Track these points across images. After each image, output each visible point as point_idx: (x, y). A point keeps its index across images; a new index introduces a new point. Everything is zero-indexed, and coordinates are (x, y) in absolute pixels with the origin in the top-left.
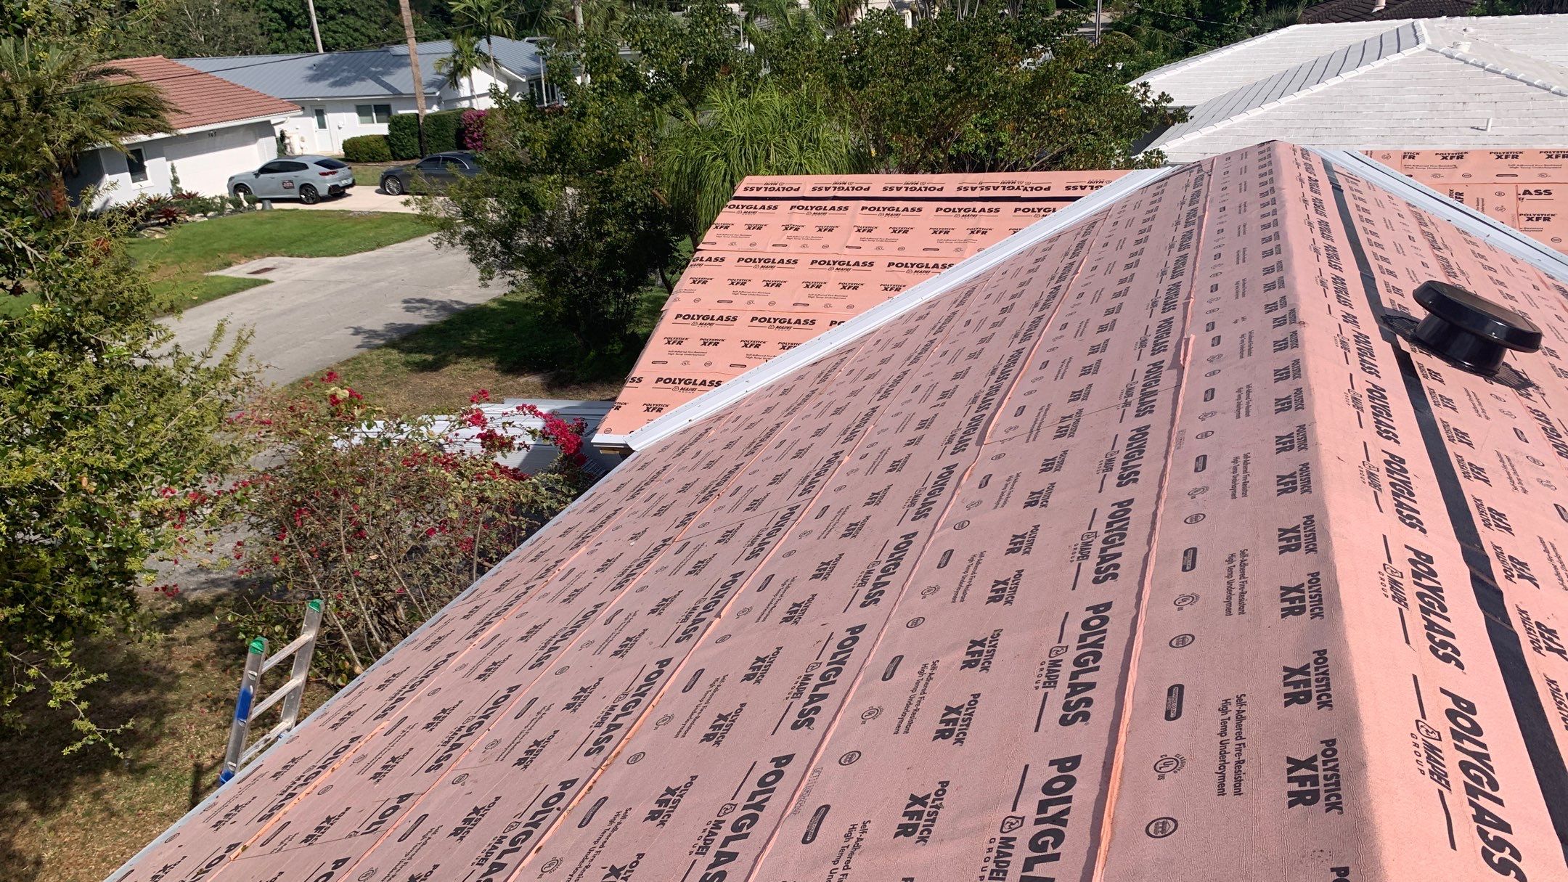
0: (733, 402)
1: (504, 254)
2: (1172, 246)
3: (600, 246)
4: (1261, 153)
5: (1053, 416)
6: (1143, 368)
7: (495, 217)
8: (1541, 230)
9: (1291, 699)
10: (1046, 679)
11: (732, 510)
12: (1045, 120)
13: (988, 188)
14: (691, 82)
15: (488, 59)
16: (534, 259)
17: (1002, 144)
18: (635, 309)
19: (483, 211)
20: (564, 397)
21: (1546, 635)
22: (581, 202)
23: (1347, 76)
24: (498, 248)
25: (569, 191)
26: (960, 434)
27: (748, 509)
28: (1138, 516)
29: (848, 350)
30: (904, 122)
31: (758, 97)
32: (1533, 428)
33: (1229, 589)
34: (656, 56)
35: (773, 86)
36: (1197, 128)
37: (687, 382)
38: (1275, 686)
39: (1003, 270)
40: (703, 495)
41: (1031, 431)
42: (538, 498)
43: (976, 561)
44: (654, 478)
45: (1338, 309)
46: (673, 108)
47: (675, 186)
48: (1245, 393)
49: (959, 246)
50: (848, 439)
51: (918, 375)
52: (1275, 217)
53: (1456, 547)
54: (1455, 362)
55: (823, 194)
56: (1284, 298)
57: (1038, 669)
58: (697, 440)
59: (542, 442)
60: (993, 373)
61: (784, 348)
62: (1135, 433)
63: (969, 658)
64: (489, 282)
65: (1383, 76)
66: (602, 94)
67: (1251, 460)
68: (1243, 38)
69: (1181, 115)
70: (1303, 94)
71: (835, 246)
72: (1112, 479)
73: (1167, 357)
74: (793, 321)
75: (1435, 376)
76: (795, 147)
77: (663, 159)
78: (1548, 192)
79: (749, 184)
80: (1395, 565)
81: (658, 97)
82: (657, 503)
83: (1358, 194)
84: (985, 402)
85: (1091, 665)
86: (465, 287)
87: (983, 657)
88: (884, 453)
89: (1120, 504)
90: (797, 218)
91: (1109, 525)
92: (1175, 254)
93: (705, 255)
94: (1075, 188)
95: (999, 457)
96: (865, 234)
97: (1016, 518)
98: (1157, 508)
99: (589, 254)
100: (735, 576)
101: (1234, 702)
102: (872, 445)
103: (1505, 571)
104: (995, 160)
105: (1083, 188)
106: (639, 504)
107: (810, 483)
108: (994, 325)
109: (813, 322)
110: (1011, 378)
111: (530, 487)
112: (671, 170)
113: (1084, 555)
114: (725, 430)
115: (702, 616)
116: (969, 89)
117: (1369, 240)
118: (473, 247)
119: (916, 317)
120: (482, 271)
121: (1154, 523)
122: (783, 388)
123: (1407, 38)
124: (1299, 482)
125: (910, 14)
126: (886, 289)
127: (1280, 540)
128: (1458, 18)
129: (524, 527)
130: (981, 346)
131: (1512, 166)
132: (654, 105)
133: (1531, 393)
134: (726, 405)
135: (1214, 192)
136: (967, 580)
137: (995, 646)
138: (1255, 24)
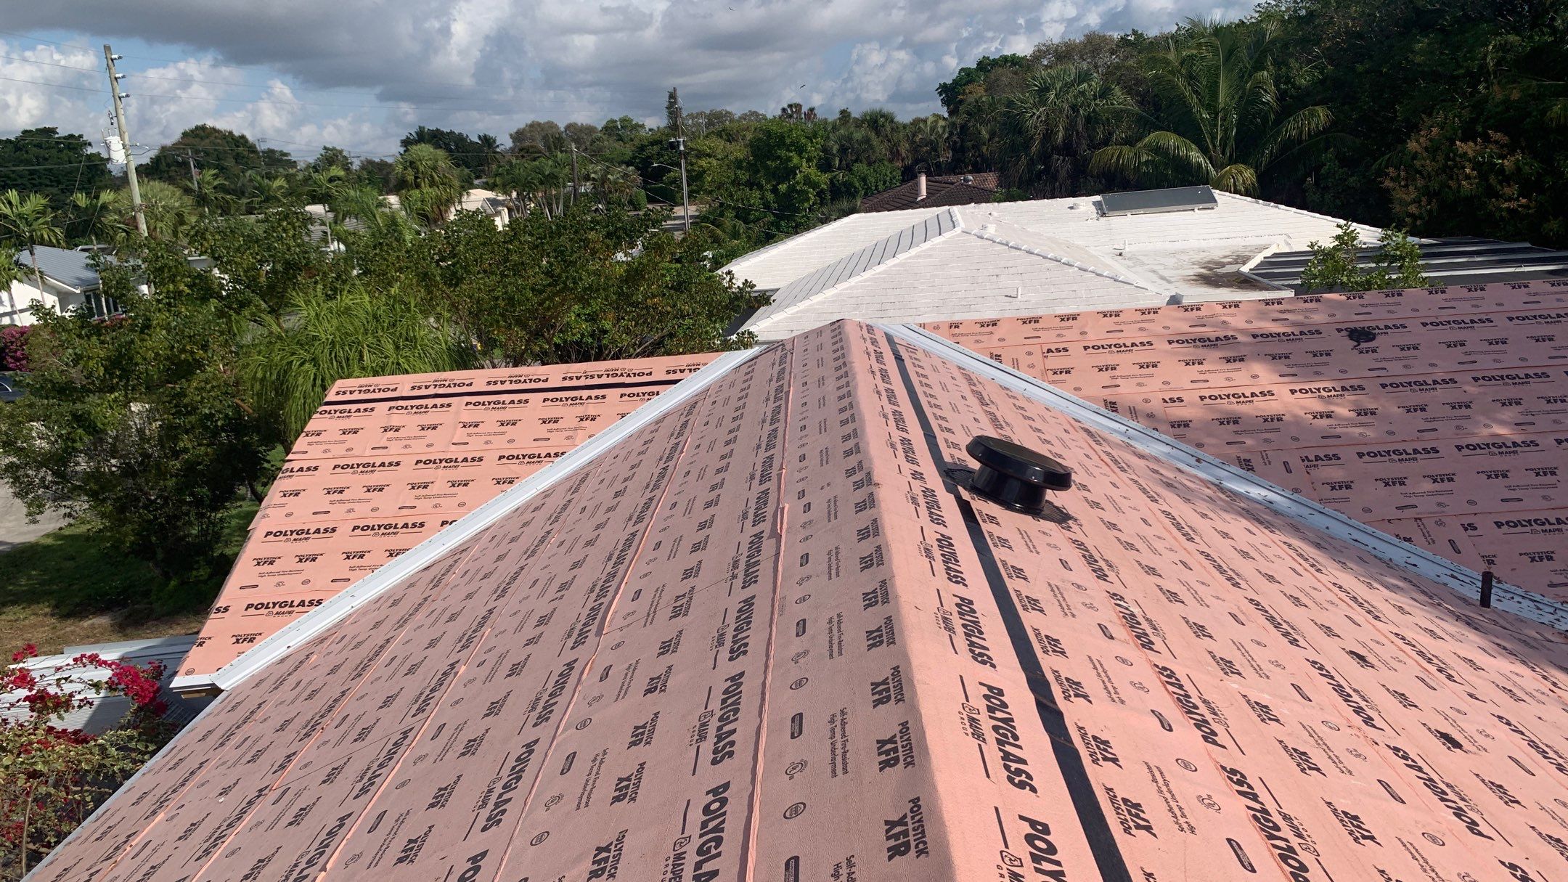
0: (338, 620)
1: (57, 483)
2: (764, 421)
3: (176, 464)
4: (833, 331)
5: (668, 597)
6: (746, 539)
7: (45, 444)
8: (1064, 381)
9: (895, 852)
10: (671, 876)
11: (338, 743)
12: (643, 308)
13: (592, 377)
14: (271, 286)
15: (33, 272)
16: (96, 487)
17: (605, 332)
18: (222, 528)
19: (28, 438)
20: (140, 637)
21: (1102, 746)
22: (151, 420)
23: (901, 257)
24: (49, 478)
25: (135, 407)
26: (579, 626)
27: (356, 740)
28: (749, 688)
29: (462, 550)
30: (502, 315)
31: (346, 300)
32: (1074, 557)
33: (833, 751)
34: (229, 262)
35: (362, 289)
36: (782, 308)
37: (283, 604)
38: (880, 841)
39: (613, 454)
40: (304, 731)
41: (648, 615)
42: (107, 762)
43: (599, 760)
44: (247, 718)
45: (907, 467)
46: (253, 314)
47: (259, 395)
48: (834, 554)
49: (570, 433)
50: (463, 647)
51: (535, 569)
52: (848, 389)
53: (1022, 677)
54: (1008, 506)
55: (423, 392)
56: (860, 462)
57: (663, 866)
58: (296, 668)
59: (109, 694)
60: (609, 559)
61: (391, 555)
62: (742, 604)
63: (595, 867)
64: (38, 517)
65: (930, 256)
66: (169, 304)
67: (844, 619)
68: (814, 226)
69: (764, 299)
70: (868, 274)
71: (441, 444)
72: (725, 653)
73: (765, 527)
74: (399, 526)
75: (992, 519)
76: (391, 347)
77: (246, 366)
78: (1065, 350)
79: (340, 388)
80: (973, 702)
81: (236, 304)
82: (250, 747)
83: (917, 362)
84: (603, 590)
85: (713, 852)
86: (8, 524)
87: (609, 864)
88: (502, 657)
89: (732, 679)
90: (396, 420)
91: (724, 701)
92: (767, 428)
93: (296, 465)
94: (675, 372)
95: (618, 646)
96: (472, 430)
97: (636, 708)
98: (765, 678)
99: (162, 473)
100: (342, 819)
101: (844, 865)
102: (490, 650)
103: (1063, 692)
104: (600, 347)
105: (682, 371)
106: (229, 752)
107: (424, 701)
108: (609, 510)
109: (422, 525)
110: (627, 562)
111: (96, 750)
112: (254, 378)
113: (702, 737)
114: (329, 654)
115: (305, 873)
116: (565, 283)
117: (929, 402)
118: (16, 480)
119: (532, 508)
120: (29, 506)
121: (763, 693)
122: (392, 599)
123: (946, 223)
124: (885, 635)
125: (506, 210)
126: (498, 483)
127: (873, 694)
128: (984, 205)
129: (88, 799)
130: (597, 533)
131: (1035, 329)
132: (231, 312)
133: (1071, 525)
134: (330, 625)
135: (797, 369)
136: (591, 782)
137: (620, 849)
138: (823, 214)
